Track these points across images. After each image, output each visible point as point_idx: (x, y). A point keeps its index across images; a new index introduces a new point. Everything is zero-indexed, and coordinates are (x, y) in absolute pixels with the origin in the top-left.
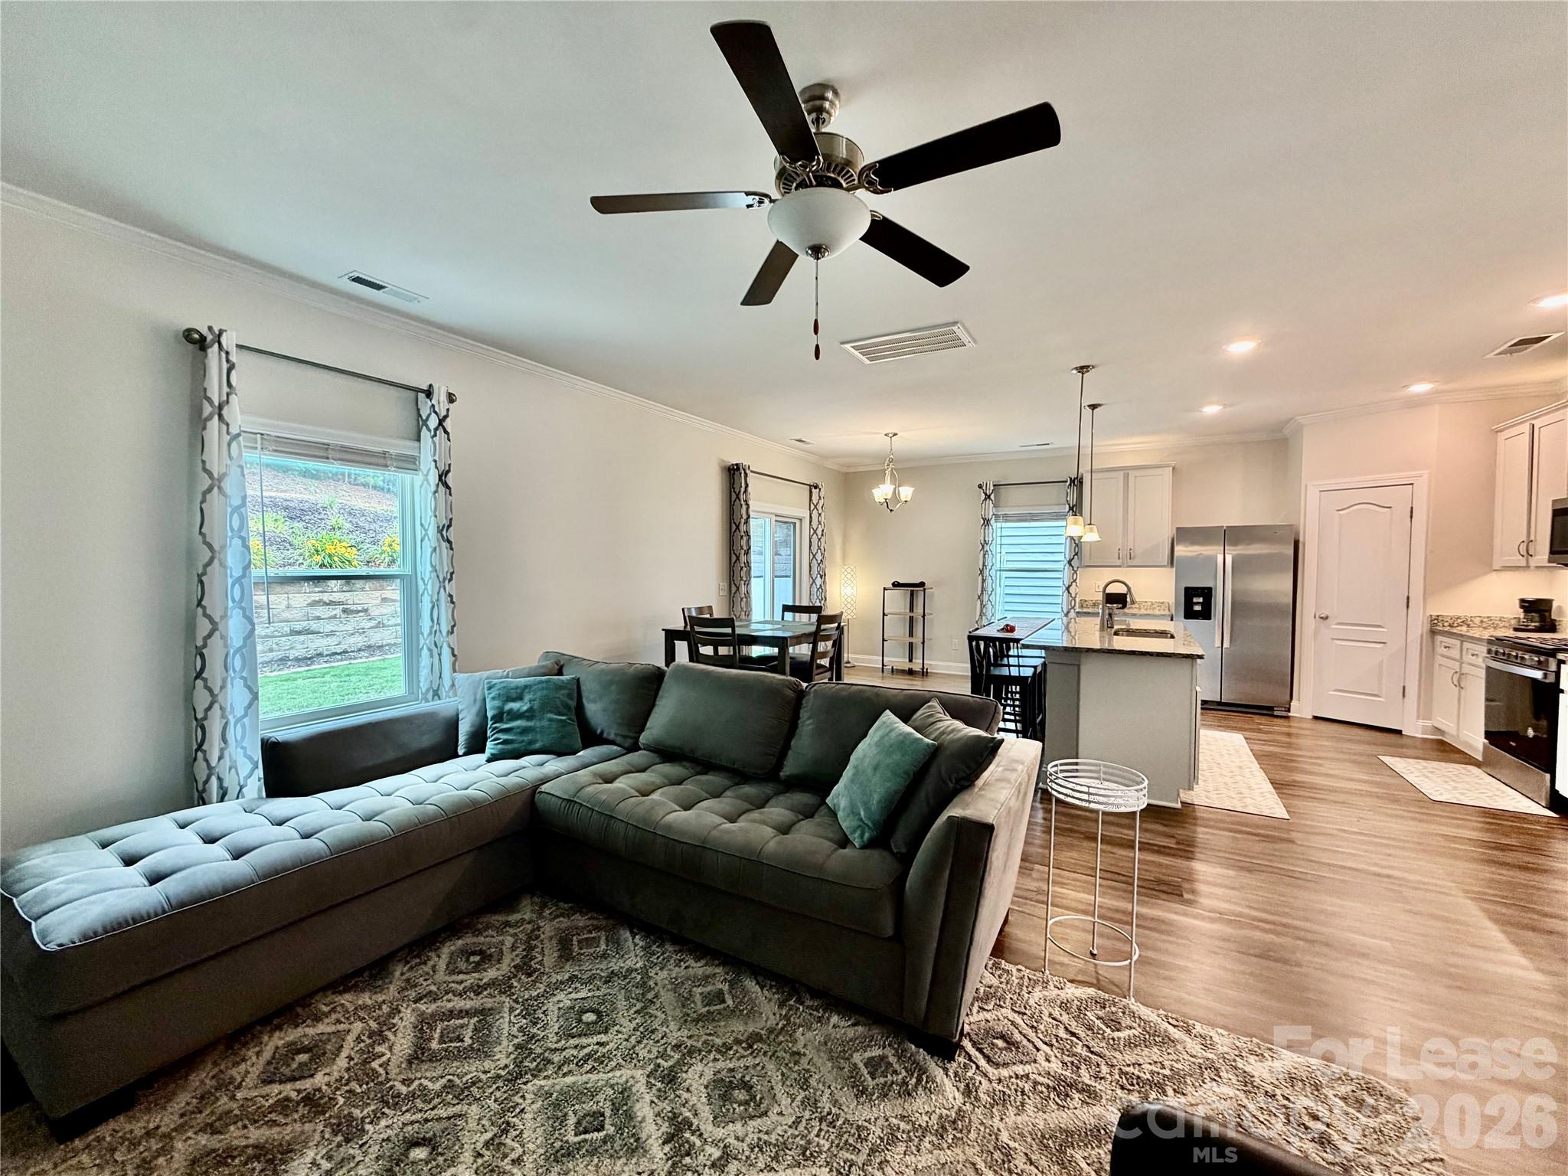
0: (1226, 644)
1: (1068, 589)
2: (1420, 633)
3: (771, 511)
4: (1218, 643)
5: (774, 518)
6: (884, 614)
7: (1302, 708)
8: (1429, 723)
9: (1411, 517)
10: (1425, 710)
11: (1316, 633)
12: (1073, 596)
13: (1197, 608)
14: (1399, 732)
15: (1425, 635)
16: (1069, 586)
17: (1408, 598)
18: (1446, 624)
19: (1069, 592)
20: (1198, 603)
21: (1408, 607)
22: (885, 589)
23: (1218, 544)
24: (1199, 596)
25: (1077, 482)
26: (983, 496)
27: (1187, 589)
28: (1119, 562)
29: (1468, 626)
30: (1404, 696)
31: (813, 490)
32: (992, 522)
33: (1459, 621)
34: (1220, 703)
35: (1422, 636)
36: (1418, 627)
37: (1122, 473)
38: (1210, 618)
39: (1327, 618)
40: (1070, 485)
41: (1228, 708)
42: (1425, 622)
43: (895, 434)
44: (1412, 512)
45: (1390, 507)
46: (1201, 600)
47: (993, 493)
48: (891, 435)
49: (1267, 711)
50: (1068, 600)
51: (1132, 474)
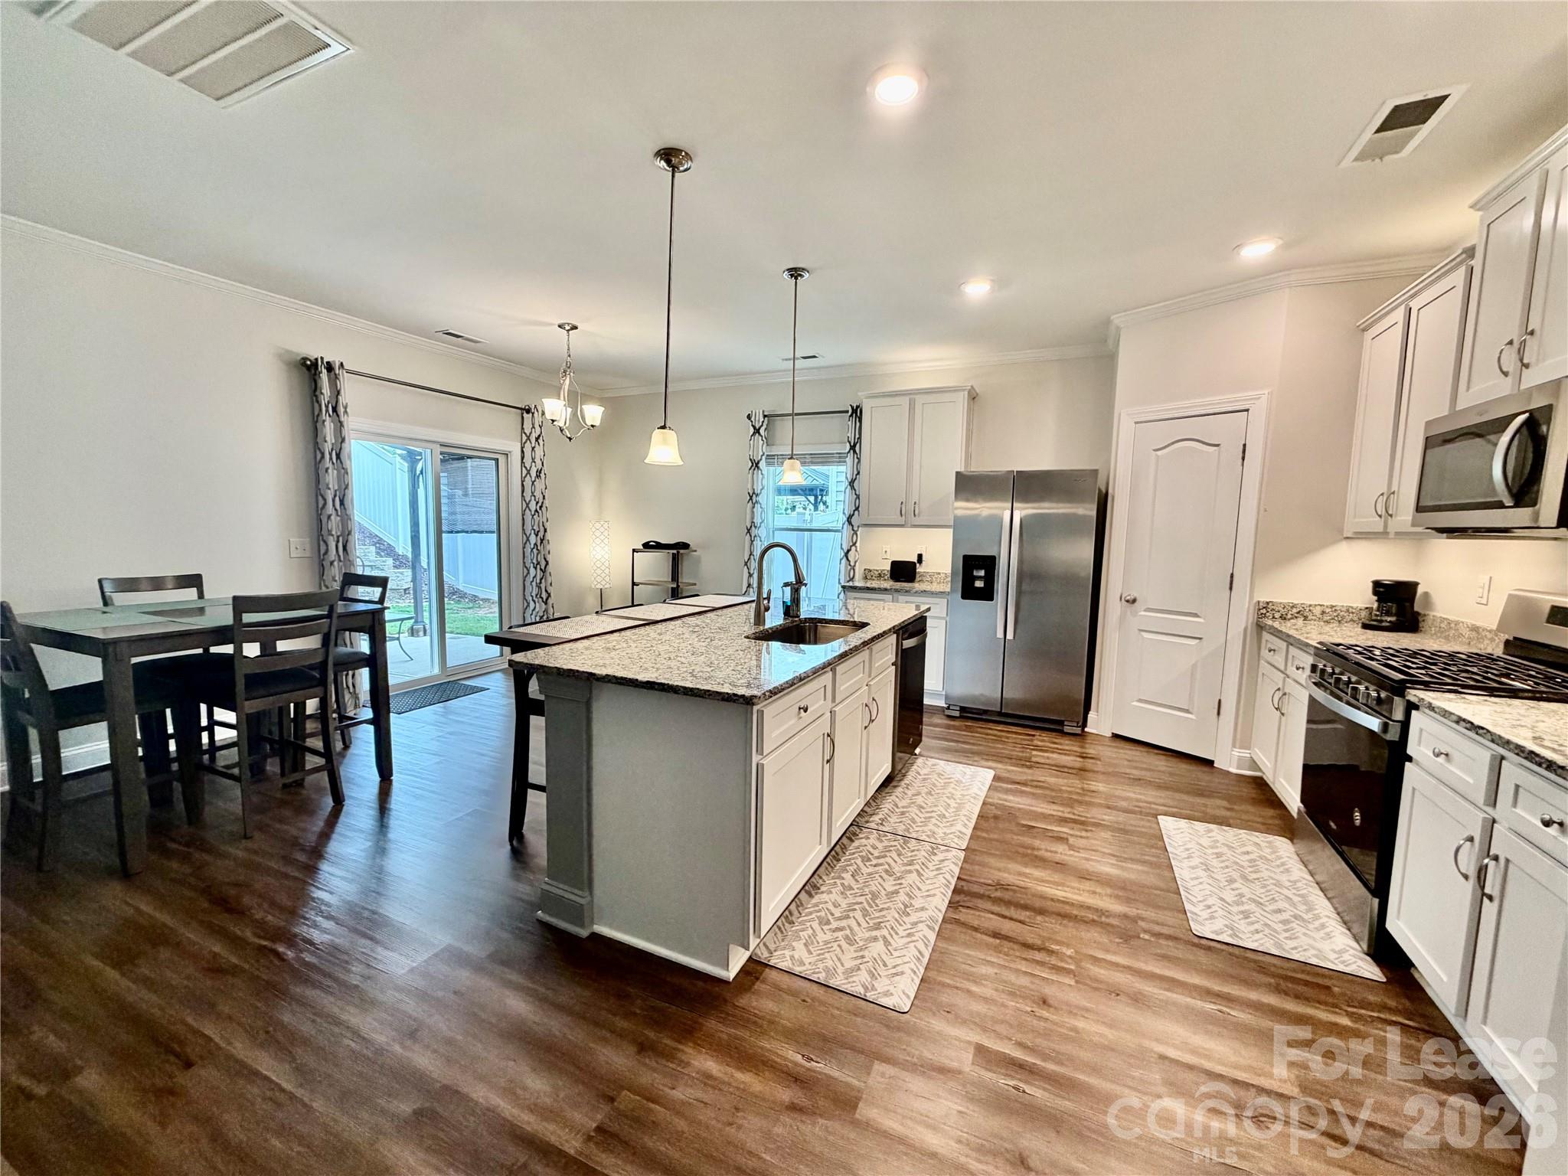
0: (1010, 636)
1: (846, 554)
2: (1243, 626)
3: (436, 439)
4: (1000, 635)
5: (439, 449)
6: (634, 584)
7: (1099, 723)
8: (1246, 753)
9: (1243, 459)
10: (1243, 738)
11: (1122, 619)
12: (852, 564)
13: (979, 584)
14: (1209, 763)
15: (1249, 627)
16: (848, 551)
17: (1232, 576)
18: (1277, 615)
19: (848, 559)
20: (979, 578)
21: (1231, 588)
22: (634, 551)
23: (1006, 501)
24: (979, 568)
25: (856, 412)
26: (752, 430)
27: (966, 558)
28: (901, 520)
29: (1306, 618)
30: (1219, 713)
31: (525, 415)
32: (762, 464)
33: (1295, 610)
34: (1000, 714)
35: (1245, 630)
36: (1242, 618)
37: (907, 399)
38: (992, 599)
39: (1134, 601)
40: (851, 415)
41: (1009, 720)
42: (1251, 611)
43: (575, 328)
44: (1244, 451)
45: (1218, 445)
46: (982, 573)
47: (765, 426)
48: (568, 328)
49: (1054, 726)
50: (846, 567)
51: (920, 400)
